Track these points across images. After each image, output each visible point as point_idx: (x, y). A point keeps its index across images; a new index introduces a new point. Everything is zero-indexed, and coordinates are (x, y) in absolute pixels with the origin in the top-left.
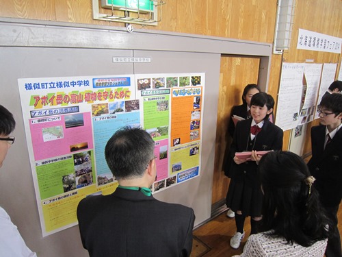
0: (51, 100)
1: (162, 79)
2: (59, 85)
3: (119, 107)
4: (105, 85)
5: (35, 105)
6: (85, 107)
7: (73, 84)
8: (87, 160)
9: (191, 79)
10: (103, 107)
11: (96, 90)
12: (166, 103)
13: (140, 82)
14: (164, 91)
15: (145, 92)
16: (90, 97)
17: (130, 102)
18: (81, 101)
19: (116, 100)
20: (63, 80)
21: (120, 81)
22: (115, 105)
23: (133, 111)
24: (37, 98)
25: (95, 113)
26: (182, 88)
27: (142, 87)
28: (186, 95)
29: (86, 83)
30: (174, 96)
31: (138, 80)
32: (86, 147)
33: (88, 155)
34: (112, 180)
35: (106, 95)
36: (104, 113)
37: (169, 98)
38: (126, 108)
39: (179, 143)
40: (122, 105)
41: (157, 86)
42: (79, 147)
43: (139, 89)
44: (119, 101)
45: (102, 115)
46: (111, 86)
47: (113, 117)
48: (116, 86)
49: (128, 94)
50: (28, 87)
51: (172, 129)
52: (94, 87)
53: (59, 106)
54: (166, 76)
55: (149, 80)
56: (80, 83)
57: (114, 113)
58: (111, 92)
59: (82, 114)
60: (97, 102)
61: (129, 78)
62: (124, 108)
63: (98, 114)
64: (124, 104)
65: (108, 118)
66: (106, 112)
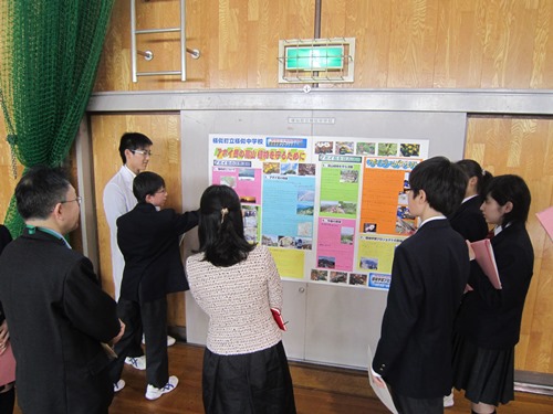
0: (230, 153)
1: (351, 144)
2: (237, 141)
3: (291, 169)
4: (278, 145)
5: (218, 156)
6: (257, 164)
7: (249, 141)
8: (253, 215)
9: (399, 147)
10: (274, 166)
11: (269, 149)
12: (355, 175)
13: (318, 145)
14: (352, 159)
15: (324, 156)
16: (262, 155)
17: (305, 165)
18: (254, 158)
19: (288, 161)
20: (240, 137)
21: (295, 142)
22: (287, 166)
23: (307, 176)
24: (220, 150)
25: (266, 171)
26: (383, 158)
27: (320, 151)
28: (390, 168)
29: (260, 141)
30: (367, 166)
32: (254, 202)
33: (255, 210)
34: (276, 245)
35: (278, 155)
36: (275, 173)
37: (360, 168)
38: (299, 171)
39: (374, 230)
40: (294, 167)
41: (342, 151)
43: (316, 152)
44: (292, 163)
45: (272, 174)
46: (285, 146)
47: (284, 178)
48: (290, 146)
49: (303, 156)
50: (215, 141)
51: (362, 209)
52: (267, 146)
53: (235, 159)
54: (356, 141)
55: (331, 143)
56: (254, 141)
57: (285, 174)
58: (285, 153)
59: (254, 169)
60: (269, 160)
61: (305, 140)
62: (297, 171)
63: (269, 172)
64: (298, 167)
65: (278, 178)
66: (278, 172)
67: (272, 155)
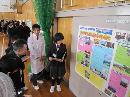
0: (84, 33)
2: (87, 29)
3: (104, 43)
4: (100, 32)
5: (81, 33)
6: (92, 39)
7: (90, 29)
8: (89, 58)
10: (98, 41)
11: (97, 33)
13: (118, 34)
15: (119, 40)
16: (94, 35)
17: (110, 43)
18: (91, 36)
19: (103, 40)
20: (88, 27)
21: (107, 31)
22: (102, 42)
23: (110, 48)
25: (95, 42)
27: (118, 37)
29: (94, 30)
31: (117, 33)
32: (89, 53)
33: (89, 56)
35: (100, 36)
36: (98, 44)
38: (107, 45)
40: (105, 43)
42: (87, 52)
43: (116, 38)
44: (105, 41)
46: (103, 33)
47: (100, 47)
48: (105, 33)
49: (109, 39)
50: (81, 28)
52: (96, 32)
53: (85, 36)
55: (125, 34)
56: (92, 29)
57: (101, 45)
58: (102, 36)
59: (90, 41)
60: (96, 38)
61: (112, 31)
62: (106, 45)
63: (95, 43)
64: (106, 43)
65: (98, 46)
66: (98, 43)
67: (97, 36)
